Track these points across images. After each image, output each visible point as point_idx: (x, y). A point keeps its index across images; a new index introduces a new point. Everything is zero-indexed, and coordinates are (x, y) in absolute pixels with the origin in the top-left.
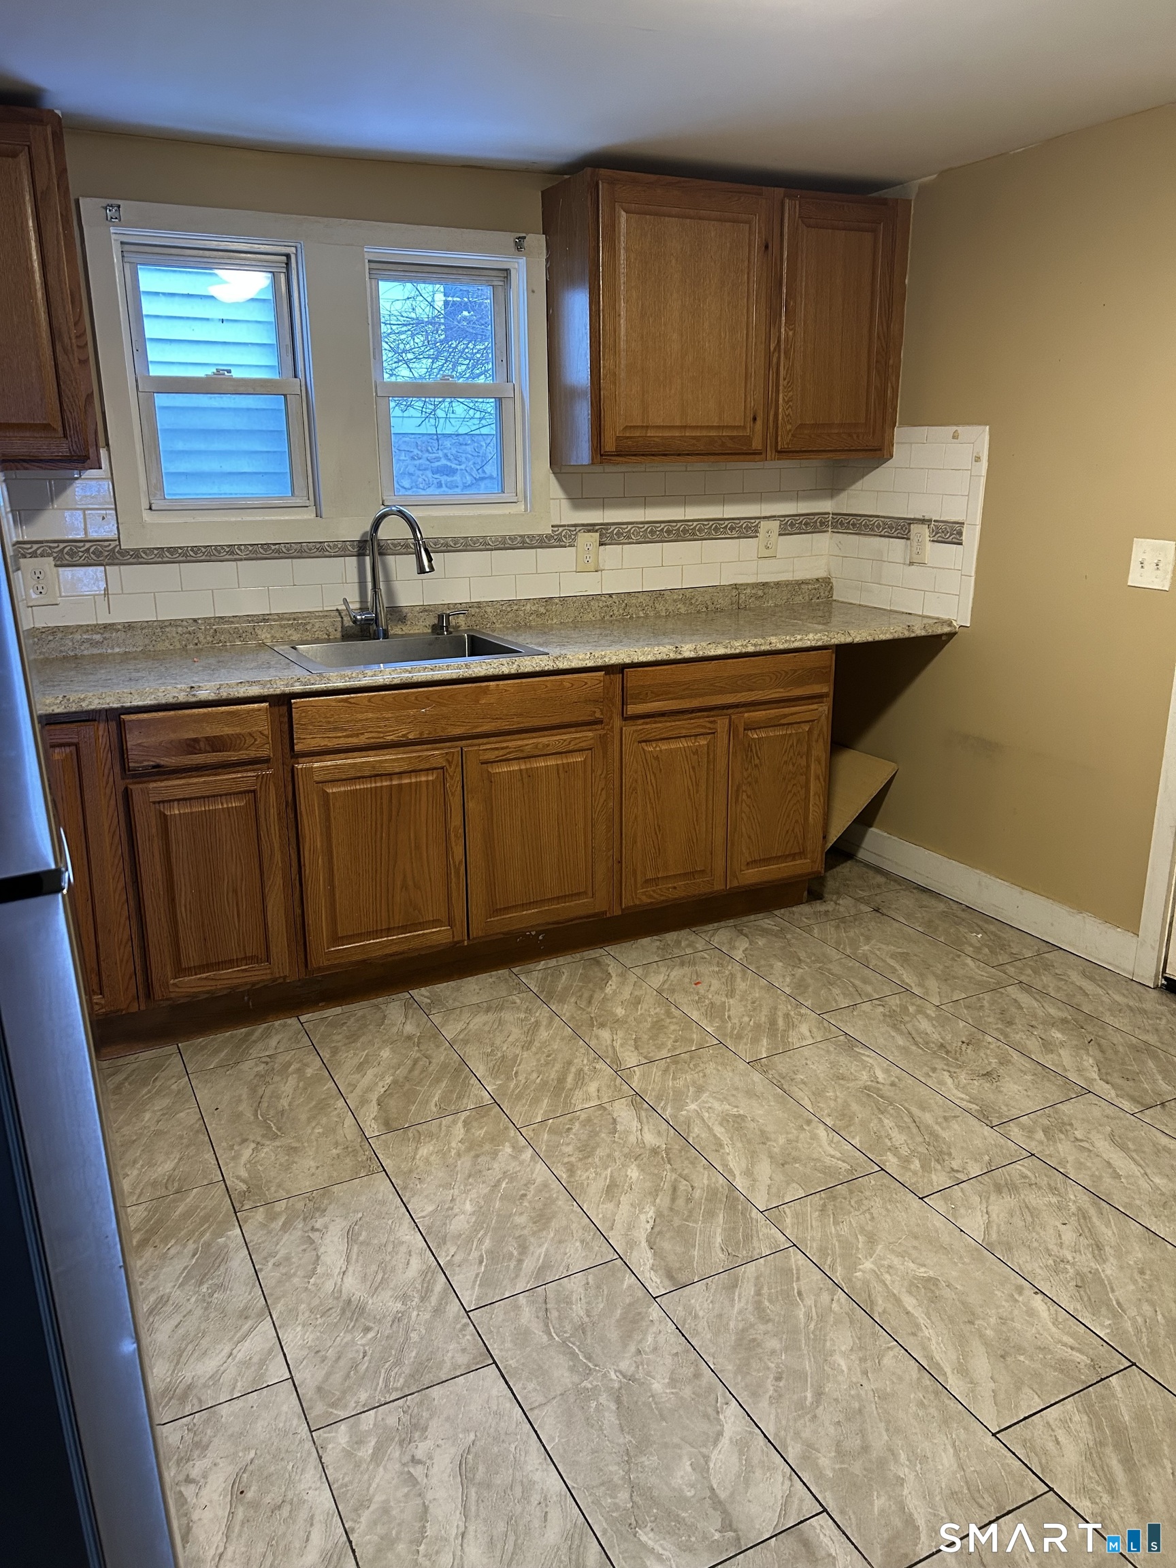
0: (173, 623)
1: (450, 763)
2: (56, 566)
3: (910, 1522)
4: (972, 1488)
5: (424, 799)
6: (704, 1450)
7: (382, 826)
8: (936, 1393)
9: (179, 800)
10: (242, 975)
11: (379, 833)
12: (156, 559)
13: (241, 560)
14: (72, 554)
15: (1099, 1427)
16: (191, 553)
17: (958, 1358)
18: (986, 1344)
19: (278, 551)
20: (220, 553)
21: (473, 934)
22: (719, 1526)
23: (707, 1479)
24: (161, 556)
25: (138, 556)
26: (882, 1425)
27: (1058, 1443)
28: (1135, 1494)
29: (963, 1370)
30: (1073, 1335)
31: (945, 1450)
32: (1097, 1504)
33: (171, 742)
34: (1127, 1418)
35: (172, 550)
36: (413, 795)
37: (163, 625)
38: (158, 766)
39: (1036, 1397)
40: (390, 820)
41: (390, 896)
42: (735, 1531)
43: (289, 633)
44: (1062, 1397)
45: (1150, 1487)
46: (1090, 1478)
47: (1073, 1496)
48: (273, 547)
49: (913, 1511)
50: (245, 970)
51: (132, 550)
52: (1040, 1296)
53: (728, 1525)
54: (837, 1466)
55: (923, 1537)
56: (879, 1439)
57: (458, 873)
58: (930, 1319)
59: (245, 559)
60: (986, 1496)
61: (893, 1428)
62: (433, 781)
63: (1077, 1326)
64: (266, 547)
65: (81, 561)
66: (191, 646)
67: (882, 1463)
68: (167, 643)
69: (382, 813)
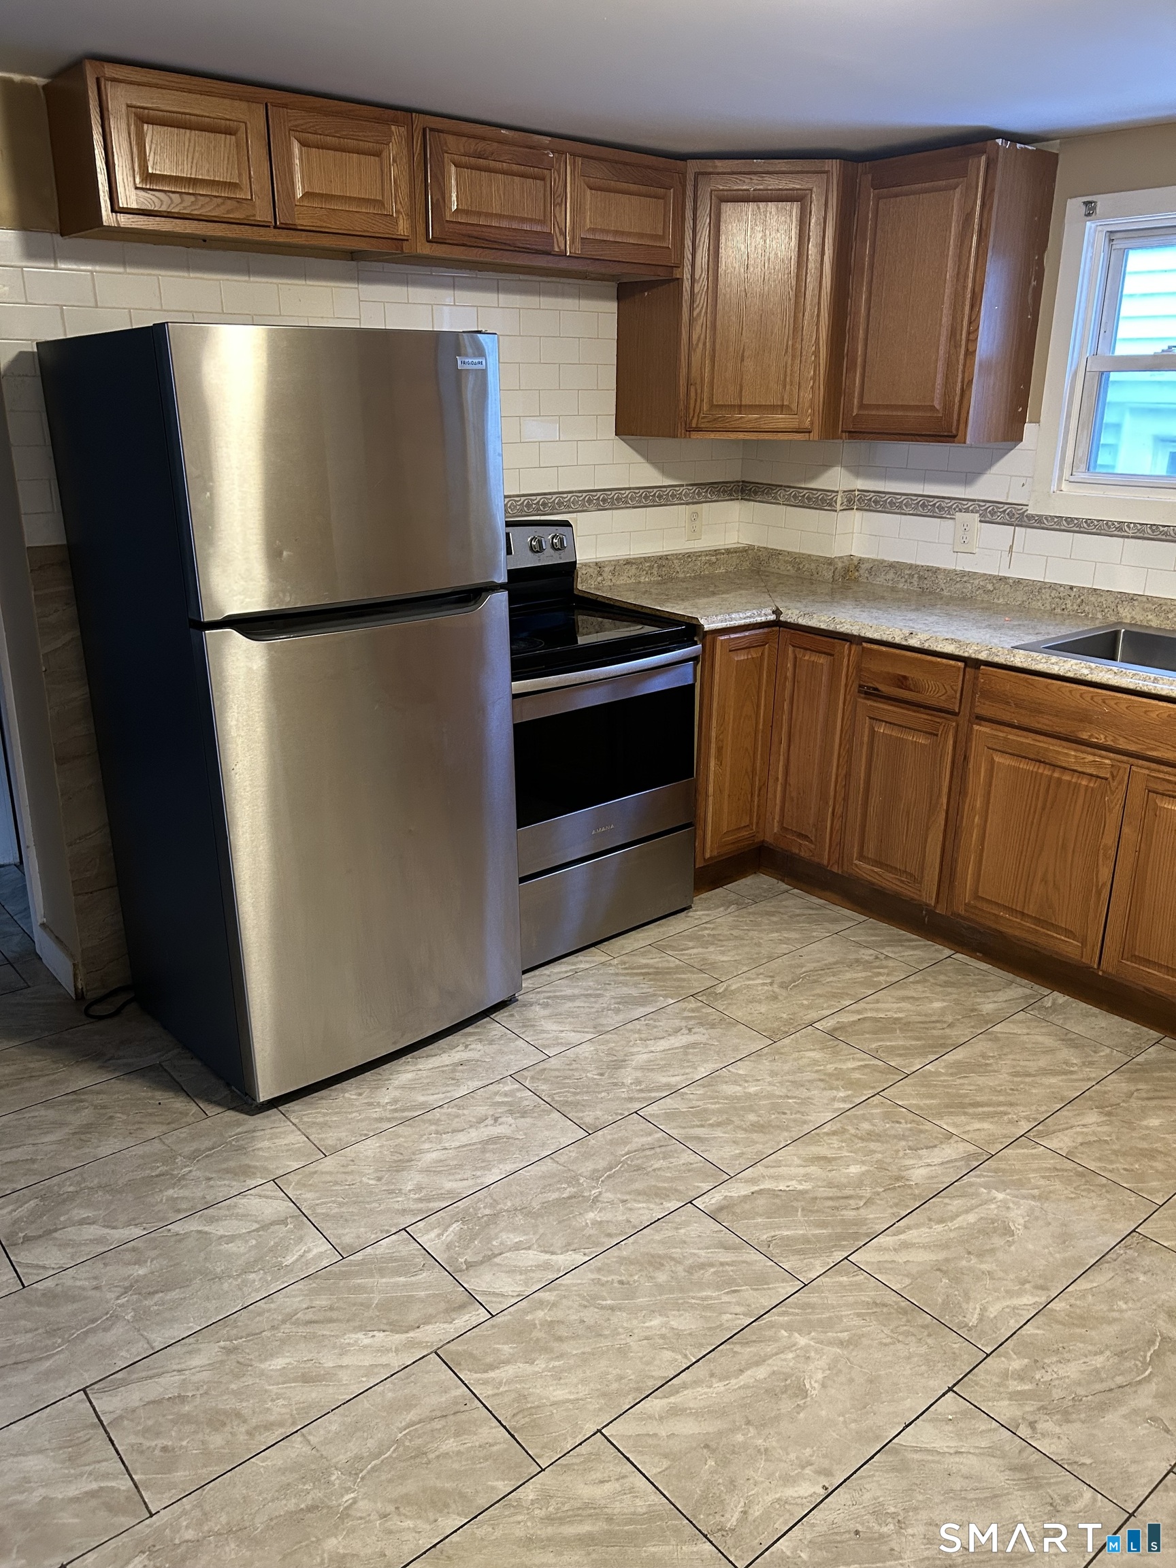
0: (1053, 587)
1: (1113, 777)
2: (981, 521)
3: (491, 1367)
4: (534, 1410)
5: (1080, 801)
6: (535, 1246)
7: (1035, 812)
8: (638, 1389)
9: (886, 722)
10: (898, 883)
11: (1031, 817)
12: (1055, 527)
13: (1128, 537)
14: (993, 513)
15: (630, 1522)
16: (1085, 525)
17: (690, 1409)
18: (720, 1433)
19: (1166, 534)
20: (1109, 527)
21: (1104, 965)
22: (469, 1260)
23: (510, 1250)
24: (1058, 523)
25: (1040, 522)
26: (588, 1349)
27: (602, 1482)
28: (549, 1539)
29: (675, 1412)
30: (767, 1516)
31: (570, 1393)
32: (532, 1504)
33: (888, 673)
34: (653, 1549)
35: (1069, 520)
36: (1070, 795)
37: (1043, 586)
38: (876, 689)
39: (659, 1470)
40: (1043, 809)
41: (1030, 883)
42: (467, 1269)
43: (1150, 617)
44: (665, 1493)
45: (561, 1554)
46: (564, 1504)
47: (538, 1486)
48: (1162, 529)
49: (502, 1370)
50: (902, 882)
51: (1037, 515)
52: (823, 1493)
53: (470, 1265)
54: (537, 1322)
55: (478, 1376)
56: (570, 1347)
57: (1099, 893)
58: (739, 1388)
59: (1132, 537)
60: (527, 1419)
61: (584, 1359)
62: (1092, 789)
63: (785, 1523)
64: (1154, 528)
65: (998, 520)
66: (1058, 611)
67: (546, 1350)
68: (1040, 604)
69: (1037, 798)
